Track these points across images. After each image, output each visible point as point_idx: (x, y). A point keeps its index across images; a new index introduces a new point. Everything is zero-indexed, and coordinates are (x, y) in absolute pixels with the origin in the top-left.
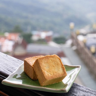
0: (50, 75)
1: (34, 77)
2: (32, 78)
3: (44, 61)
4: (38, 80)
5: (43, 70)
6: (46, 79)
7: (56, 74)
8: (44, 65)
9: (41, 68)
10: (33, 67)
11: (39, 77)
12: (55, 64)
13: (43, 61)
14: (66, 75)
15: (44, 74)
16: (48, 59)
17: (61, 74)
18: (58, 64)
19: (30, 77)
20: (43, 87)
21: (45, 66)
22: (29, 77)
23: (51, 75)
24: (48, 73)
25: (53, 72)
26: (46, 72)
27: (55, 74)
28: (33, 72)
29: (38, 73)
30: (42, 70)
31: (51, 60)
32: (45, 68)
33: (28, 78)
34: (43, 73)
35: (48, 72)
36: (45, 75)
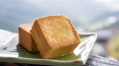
0: (56, 41)
1: (33, 48)
2: (30, 50)
3: (47, 22)
4: (39, 52)
5: (46, 35)
6: (50, 48)
7: (66, 41)
8: (47, 28)
9: (42, 32)
10: (30, 34)
11: (40, 47)
12: (63, 26)
13: (45, 22)
14: (80, 42)
15: (47, 39)
16: (52, 20)
17: (72, 41)
18: (67, 27)
19: (28, 49)
20: (47, 60)
21: (48, 30)
22: (26, 49)
23: (58, 41)
24: (53, 39)
25: (61, 38)
26: (49, 37)
27: (64, 40)
28: (31, 41)
29: (38, 41)
30: (43, 35)
31: (57, 22)
32: (48, 31)
33: (24, 51)
34: (45, 39)
35: (52, 37)
36: (48, 42)
